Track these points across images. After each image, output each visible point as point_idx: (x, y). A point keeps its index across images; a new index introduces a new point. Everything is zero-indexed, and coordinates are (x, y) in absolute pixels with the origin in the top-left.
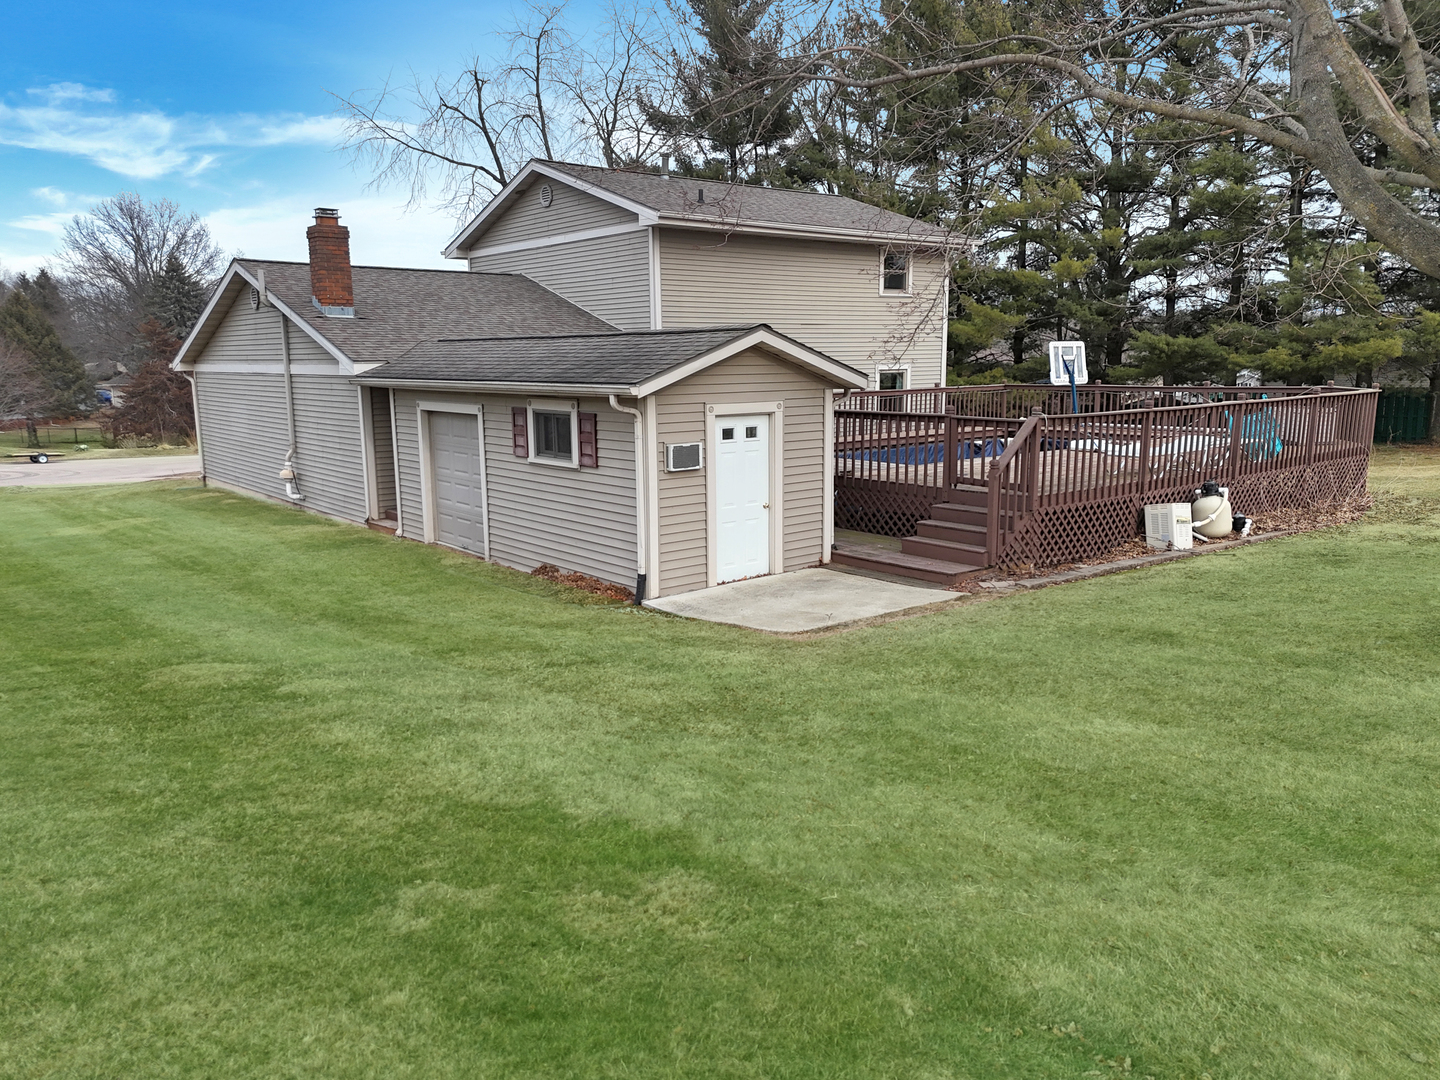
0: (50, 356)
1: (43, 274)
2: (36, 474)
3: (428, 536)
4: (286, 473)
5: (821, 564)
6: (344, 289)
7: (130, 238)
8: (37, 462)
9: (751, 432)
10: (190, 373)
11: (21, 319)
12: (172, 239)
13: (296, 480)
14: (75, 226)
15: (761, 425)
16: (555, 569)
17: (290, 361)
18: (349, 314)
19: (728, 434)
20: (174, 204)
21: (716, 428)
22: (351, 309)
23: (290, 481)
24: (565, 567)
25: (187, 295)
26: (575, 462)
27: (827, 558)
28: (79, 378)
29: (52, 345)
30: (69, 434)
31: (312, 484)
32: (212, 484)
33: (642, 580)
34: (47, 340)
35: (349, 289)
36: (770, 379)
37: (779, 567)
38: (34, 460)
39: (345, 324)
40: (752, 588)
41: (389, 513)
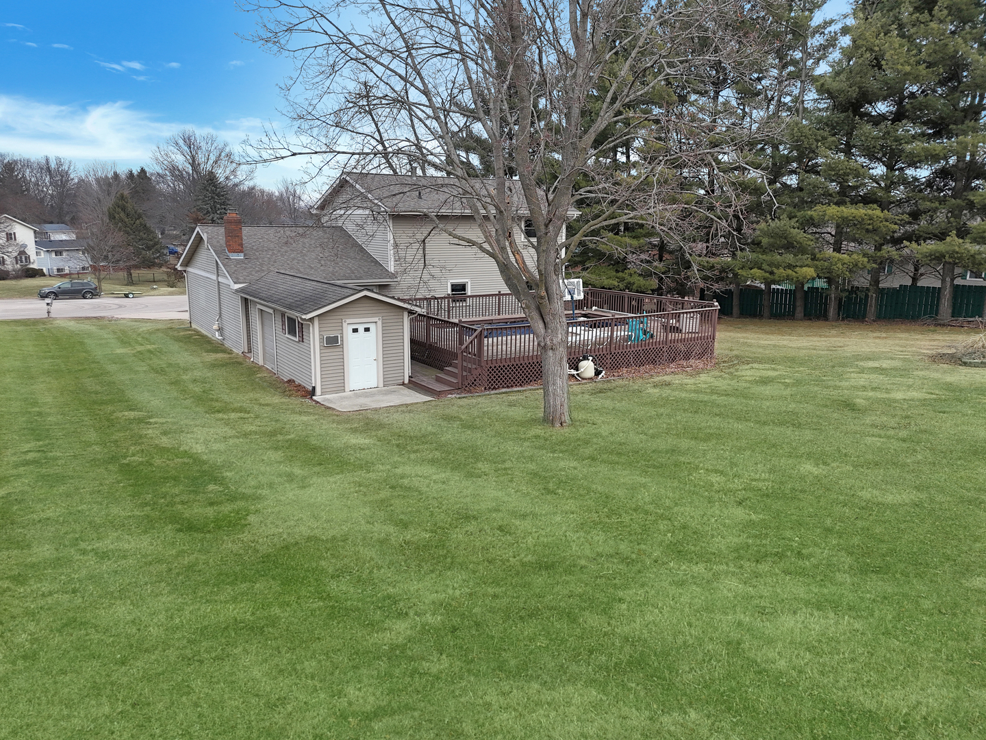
0: (140, 231)
1: (143, 171)
2: (125, 306)
3: (261, 363)
4: (216, 327)
5: (403, 384)
6: (239, 245)
7: (188, 157)
8: (128, 297)
9: (367, 330)
10: (185, 271)
11: (124, 209)
12: (213, 158)
13: (220, 330)
14: (157, 149)
15: (372, 327)
16: (294, 381)
17: (218, 275)
18: (241, 256)
19: (355, 331)
20: (214, 136)
21: (348, 330)
22: (242, 254)
23: (218, 330)
24: (298, 382)
25: (218, 195)
26: (297, 340)
27: (406, 381)
28: (156, 244)
29: (141, 224)
30: (150, 277)
31: (226, 333)
32: (194, 326)
33: (314, 388)
34: (138, 222)
35: (241, 245)
36: (376, 308)
37: (381, 385)
38: (126, 296)
39: (238, 261)
40: (365, 393)
41: (250, 351)
